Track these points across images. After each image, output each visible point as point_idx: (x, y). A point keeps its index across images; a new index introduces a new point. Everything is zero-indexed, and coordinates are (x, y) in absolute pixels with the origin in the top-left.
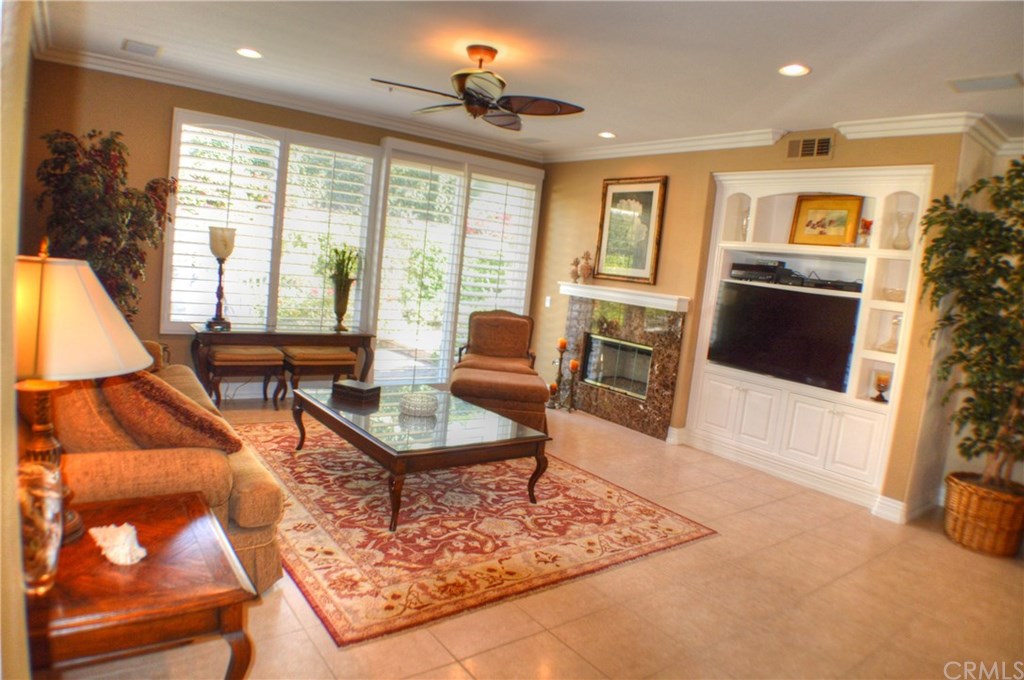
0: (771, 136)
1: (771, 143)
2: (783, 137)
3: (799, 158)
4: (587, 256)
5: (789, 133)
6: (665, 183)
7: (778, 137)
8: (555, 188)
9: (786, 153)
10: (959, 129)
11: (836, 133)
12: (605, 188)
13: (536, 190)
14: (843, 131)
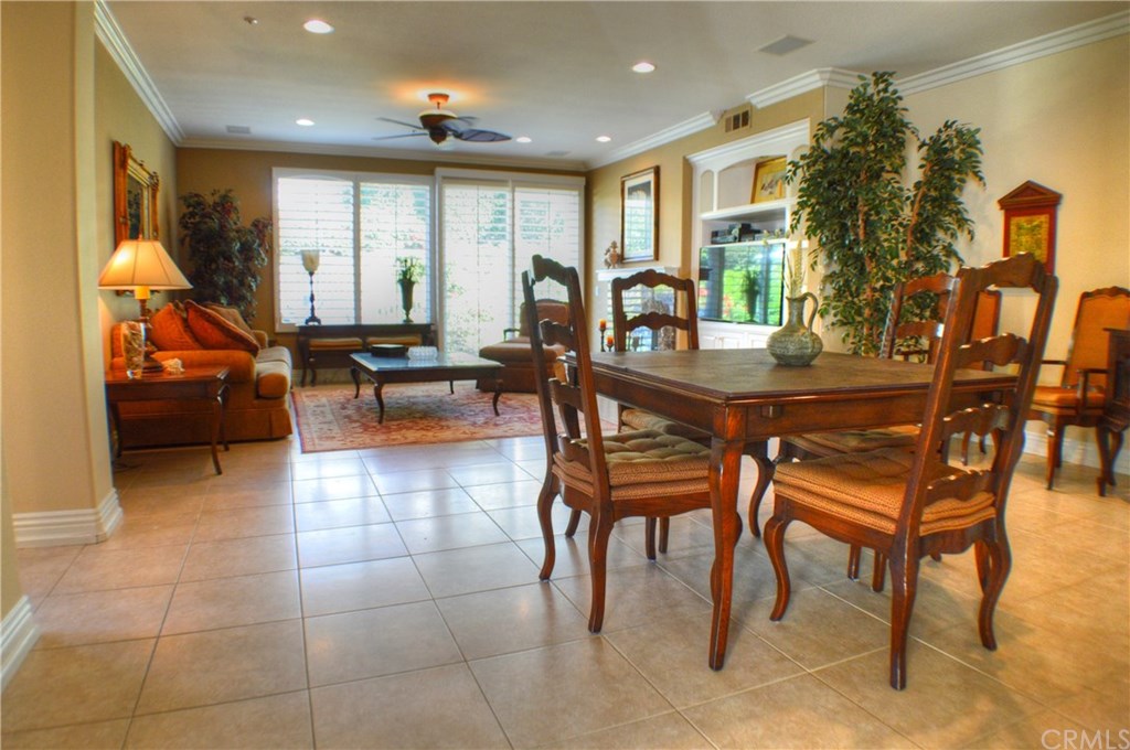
0: (711, 118)
1: (714, 123)
2: (722, 116)
3: (732, 132)
4: (614, 245)
5: (725, 112)
6: (657, 171)
7: (718, 118)
8: (595, 191)
9: (724, 129)
10: (820, 84)
11: (749, 104)
12: (623, 183)
13: (580, 195)
14: (754, 102)
